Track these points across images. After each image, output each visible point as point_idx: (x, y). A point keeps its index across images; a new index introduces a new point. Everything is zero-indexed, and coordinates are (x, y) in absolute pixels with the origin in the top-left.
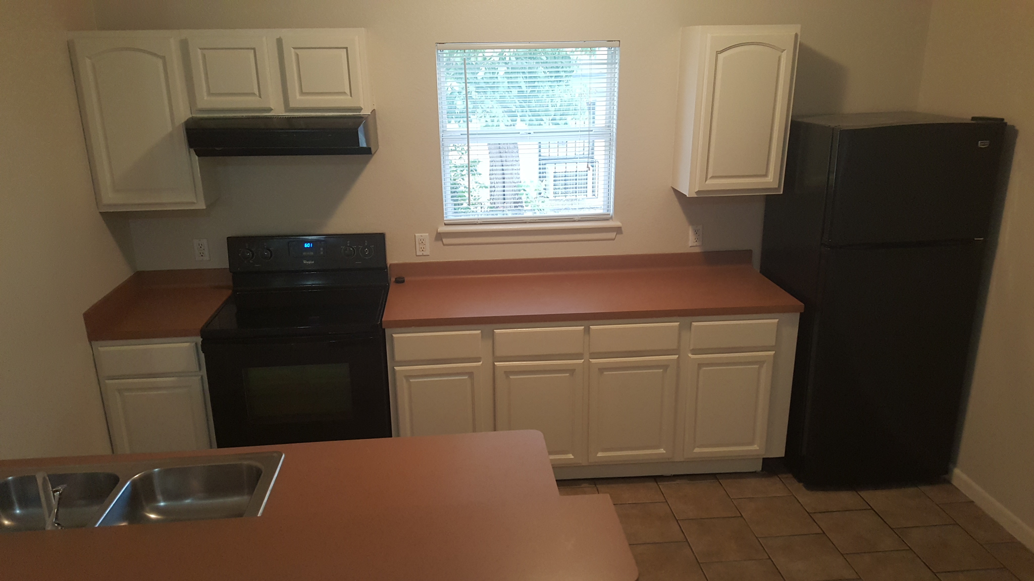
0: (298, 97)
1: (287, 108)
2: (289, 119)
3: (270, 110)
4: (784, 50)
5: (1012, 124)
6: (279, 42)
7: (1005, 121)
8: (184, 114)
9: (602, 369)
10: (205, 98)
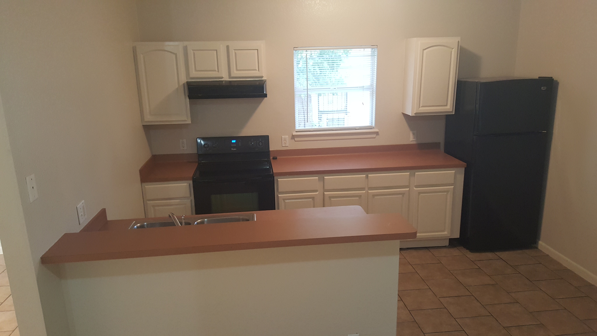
0: (235, 72)
1: (230, 76)
2: (230, 82)
3: (222, 78)
4: (453, 48)
5: (556, 79)
6: (228, 47)
7: (553, 78)
8: (184, 80)
9: (374, 195)
10: (194, 73)
